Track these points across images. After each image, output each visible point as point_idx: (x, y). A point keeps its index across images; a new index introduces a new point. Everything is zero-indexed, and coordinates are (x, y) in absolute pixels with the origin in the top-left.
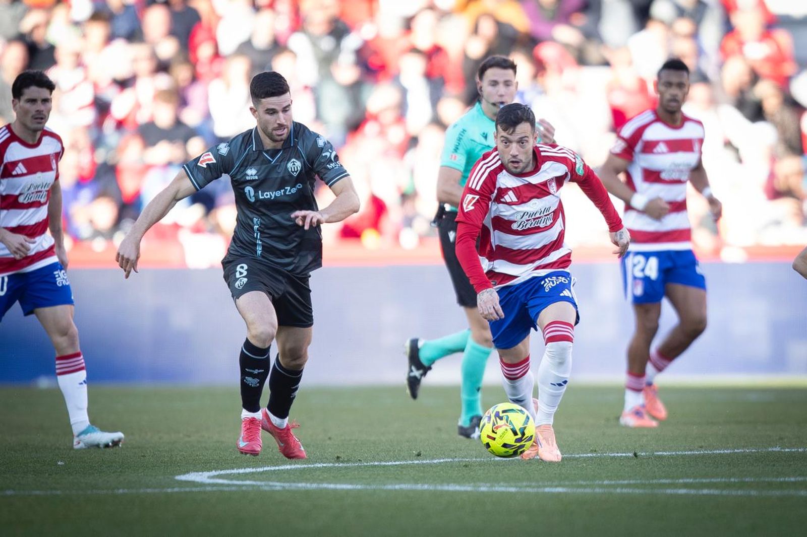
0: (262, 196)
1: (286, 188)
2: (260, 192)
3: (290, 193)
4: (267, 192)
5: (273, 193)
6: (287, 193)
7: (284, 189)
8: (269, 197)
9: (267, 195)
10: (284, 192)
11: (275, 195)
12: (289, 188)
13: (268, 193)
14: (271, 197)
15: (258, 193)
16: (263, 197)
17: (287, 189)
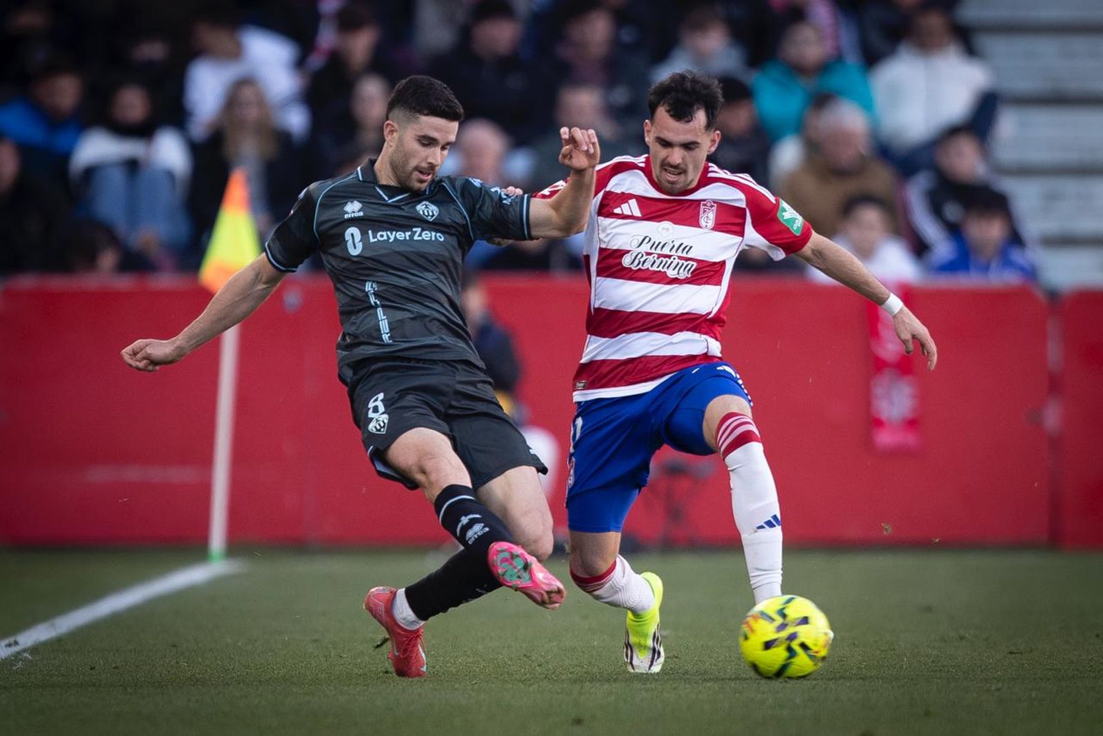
0: (374, 238)
1: (414, 229)
2: (370, 232)
3: (420, 238)
4: (383, 231)
5: (392, 234)
6: (416, 238)
7: (412, 231)
8: (385, 238)
9: (382, 236)
10: (410, 236)
11: (395, 236)
12: (419, 230)
13: (384, 233)
14: (389, 238)
15: (368, 233)
16: (376, 240)
17: (416, 232)
